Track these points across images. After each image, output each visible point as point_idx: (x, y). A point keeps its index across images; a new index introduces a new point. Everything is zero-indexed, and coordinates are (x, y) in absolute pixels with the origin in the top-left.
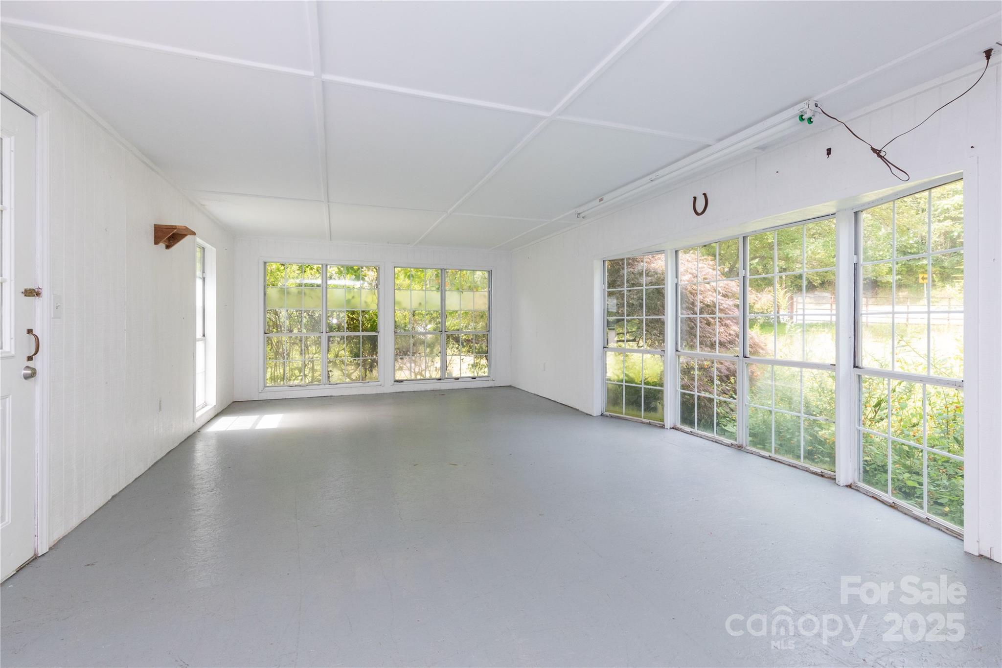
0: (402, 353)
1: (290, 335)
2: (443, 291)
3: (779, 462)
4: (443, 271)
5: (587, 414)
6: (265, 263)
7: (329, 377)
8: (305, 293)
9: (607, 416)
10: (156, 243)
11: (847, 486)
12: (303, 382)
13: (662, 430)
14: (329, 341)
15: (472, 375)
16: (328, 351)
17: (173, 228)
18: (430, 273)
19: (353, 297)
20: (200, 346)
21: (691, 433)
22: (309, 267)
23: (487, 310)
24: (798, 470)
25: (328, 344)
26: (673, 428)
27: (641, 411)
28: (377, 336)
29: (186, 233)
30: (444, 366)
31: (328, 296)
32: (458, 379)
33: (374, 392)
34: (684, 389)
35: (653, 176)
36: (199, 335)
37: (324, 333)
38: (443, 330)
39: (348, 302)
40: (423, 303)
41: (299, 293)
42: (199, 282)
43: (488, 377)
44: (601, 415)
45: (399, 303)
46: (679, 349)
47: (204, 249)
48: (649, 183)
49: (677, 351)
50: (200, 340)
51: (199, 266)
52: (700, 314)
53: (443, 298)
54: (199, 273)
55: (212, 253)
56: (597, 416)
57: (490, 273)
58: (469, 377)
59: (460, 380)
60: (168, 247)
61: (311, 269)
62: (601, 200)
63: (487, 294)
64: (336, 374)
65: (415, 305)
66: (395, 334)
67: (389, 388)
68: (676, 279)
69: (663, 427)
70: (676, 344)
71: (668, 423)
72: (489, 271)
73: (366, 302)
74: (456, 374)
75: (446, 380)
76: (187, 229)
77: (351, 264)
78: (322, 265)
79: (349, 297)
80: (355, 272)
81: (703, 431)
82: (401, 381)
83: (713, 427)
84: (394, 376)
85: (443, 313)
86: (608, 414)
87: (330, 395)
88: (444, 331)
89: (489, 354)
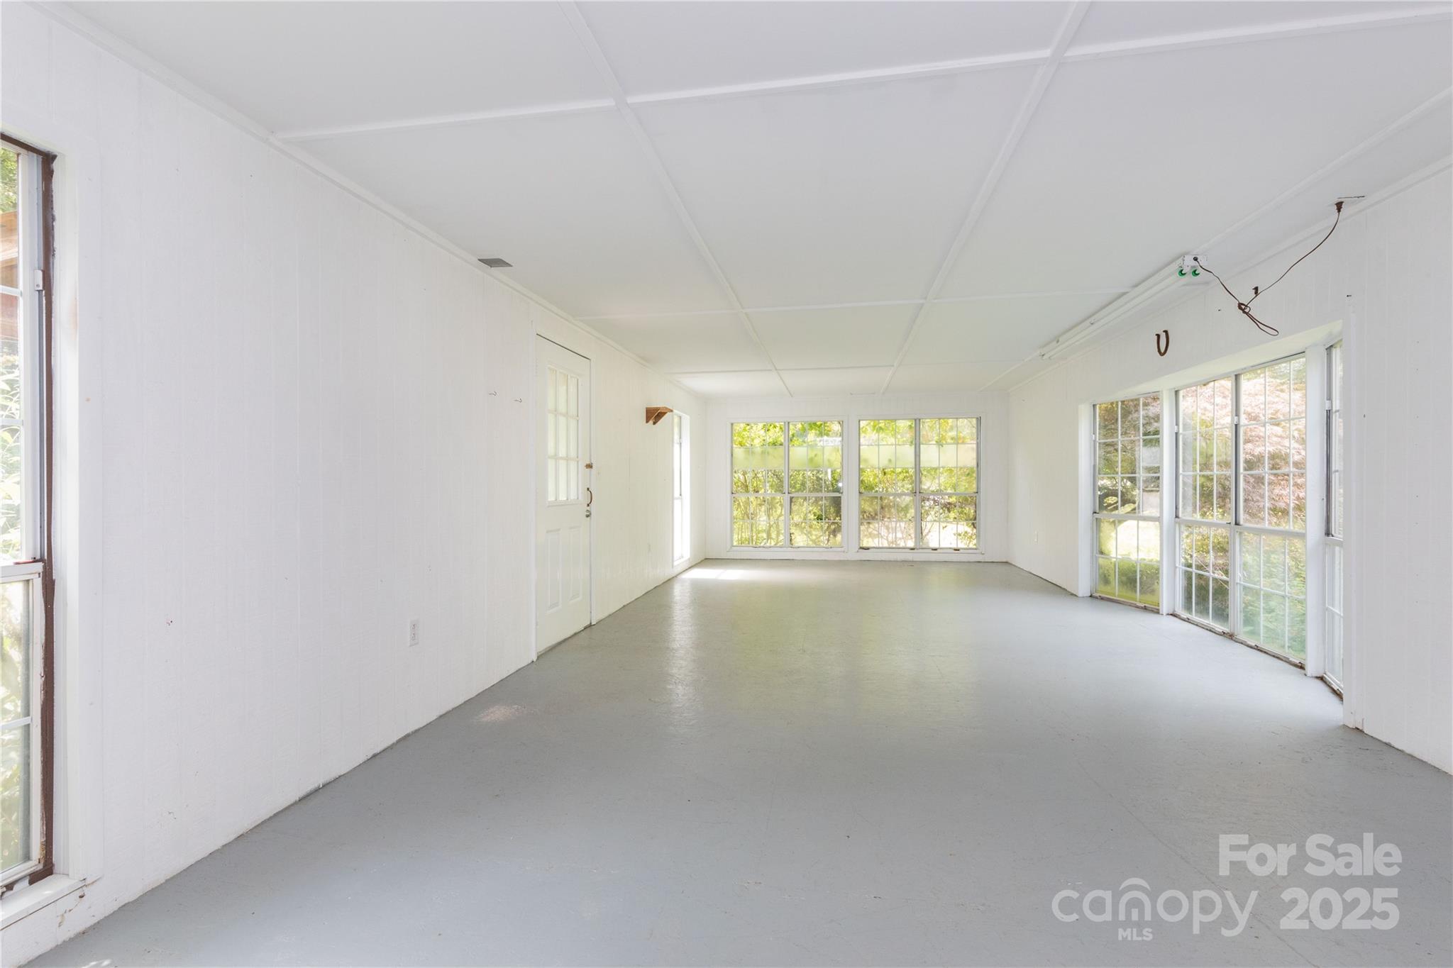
0: (867, 518)
1: (756, 495)
2: (918, 443)
3: (1265, 652)
4: (918, 421)
5: (1072, 594)
6: (732, 424)
7: (791, 540)
8: (768, 453)
9: (1097, 598)
10: (647, 422)
11: (1317, 678)
12: (768, 545)
13: (1156, 616)
14: (791, 502)
15: (955, 546)
16: (790, 512)
17: (657, 409)
18: (903, 424)
19: (816, 455)
20: (677, 503)
21: (1188, 621)
22: (772, 426)
23: (975, 466)
24: (1280, 661)
25: (791, 505)
26: (1171, 615)
27: (1136, 591)
28: (840, 497)
29: (665, 411)
30: (920, 534)
31: (790, 453)
32: (936, 550)
33: (837, 558)
34: (1198, 569)
35: (1092, 320)
36: (677, 494)
37: (787, 493)
38: (918, 491)
39: (811, 460)
40: (893, 460)
41: (763, 453)
42: (676, 447)
43: (976, 549)
44: (1091, 596)
45: (866, 461)
46: (1180, 515)
47: (680, 417)
48: (1089, 327)
49: (1177, 517)
50: (677, 499)
51: (676, 430)
52: (1200, 471)
53: (918, 453)
54: (676, 437)
55: (686, 420)
56: (1083, 597)
57: (979, 420)
58: (950, 548)
59: (939, 551)
60: (654, 423)
61: (775, 427)
62: (1058, 342)
63: (975, 446)
64: (800, 539)
65: (884, 463)
66: (860, 496)
67: (854, 555)
68: (1176, 427)
69: (1157, 612)
70: (1177, 508)
71: (1165, 608)
72: (977, 418)
73: (829, 460)
74: (934, 544)
75: (921, 551)
76: (666, 408)
77: (814, 419)
78: (785, 423)
79: (812, 454)
80: (819, 427)
81: (1200, 617)
82: (868, 549)
83: (1208, 613)
84: (859, 543)
85: (919, 471)
86: (1097, 595)
87: (791, 558)
88: (918, 493)
89: (977, 521)
